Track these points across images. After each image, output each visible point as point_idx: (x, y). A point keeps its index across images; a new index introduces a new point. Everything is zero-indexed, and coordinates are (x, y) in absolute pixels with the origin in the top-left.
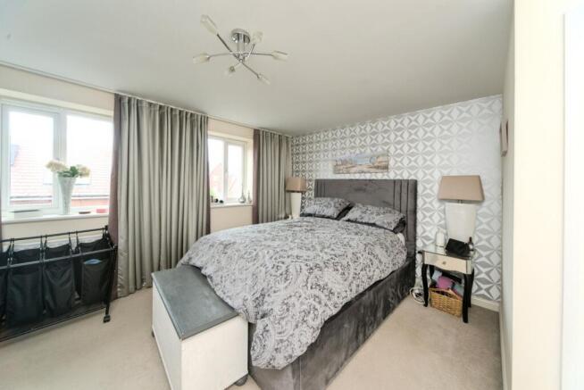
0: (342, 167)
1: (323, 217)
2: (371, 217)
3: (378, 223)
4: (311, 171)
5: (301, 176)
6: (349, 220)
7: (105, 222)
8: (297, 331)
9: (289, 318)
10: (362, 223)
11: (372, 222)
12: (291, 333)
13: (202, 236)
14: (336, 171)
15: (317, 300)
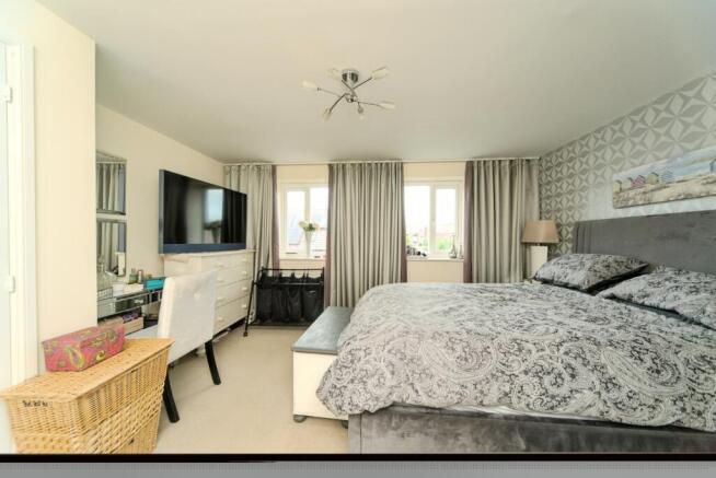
0: (632, 193)
1: (566, 286)
2: (671, 295)
3: (684, 311)
4: (570, 208)
5: (553, 218)
6: (613, 297)
7: (323, 265)
8: (350, 386)
9: (351, 370)
10: (642, 306)
11: (669, 306)
12: (345, 384)
13: (374, 285)
14: (621, 201)
15: (391, 368)
